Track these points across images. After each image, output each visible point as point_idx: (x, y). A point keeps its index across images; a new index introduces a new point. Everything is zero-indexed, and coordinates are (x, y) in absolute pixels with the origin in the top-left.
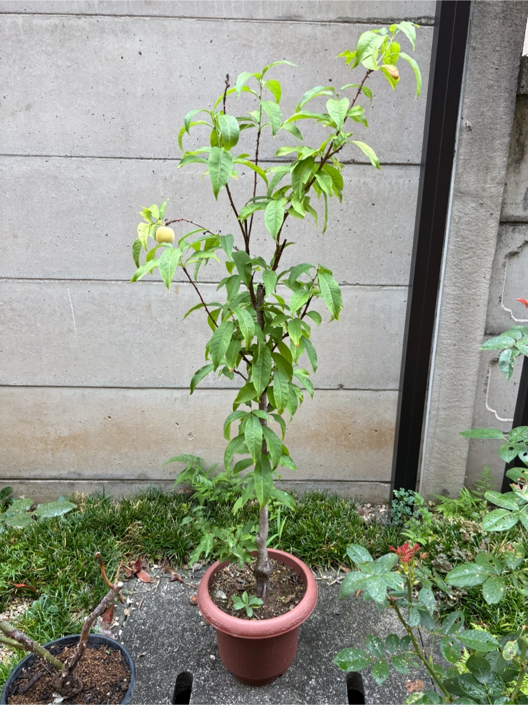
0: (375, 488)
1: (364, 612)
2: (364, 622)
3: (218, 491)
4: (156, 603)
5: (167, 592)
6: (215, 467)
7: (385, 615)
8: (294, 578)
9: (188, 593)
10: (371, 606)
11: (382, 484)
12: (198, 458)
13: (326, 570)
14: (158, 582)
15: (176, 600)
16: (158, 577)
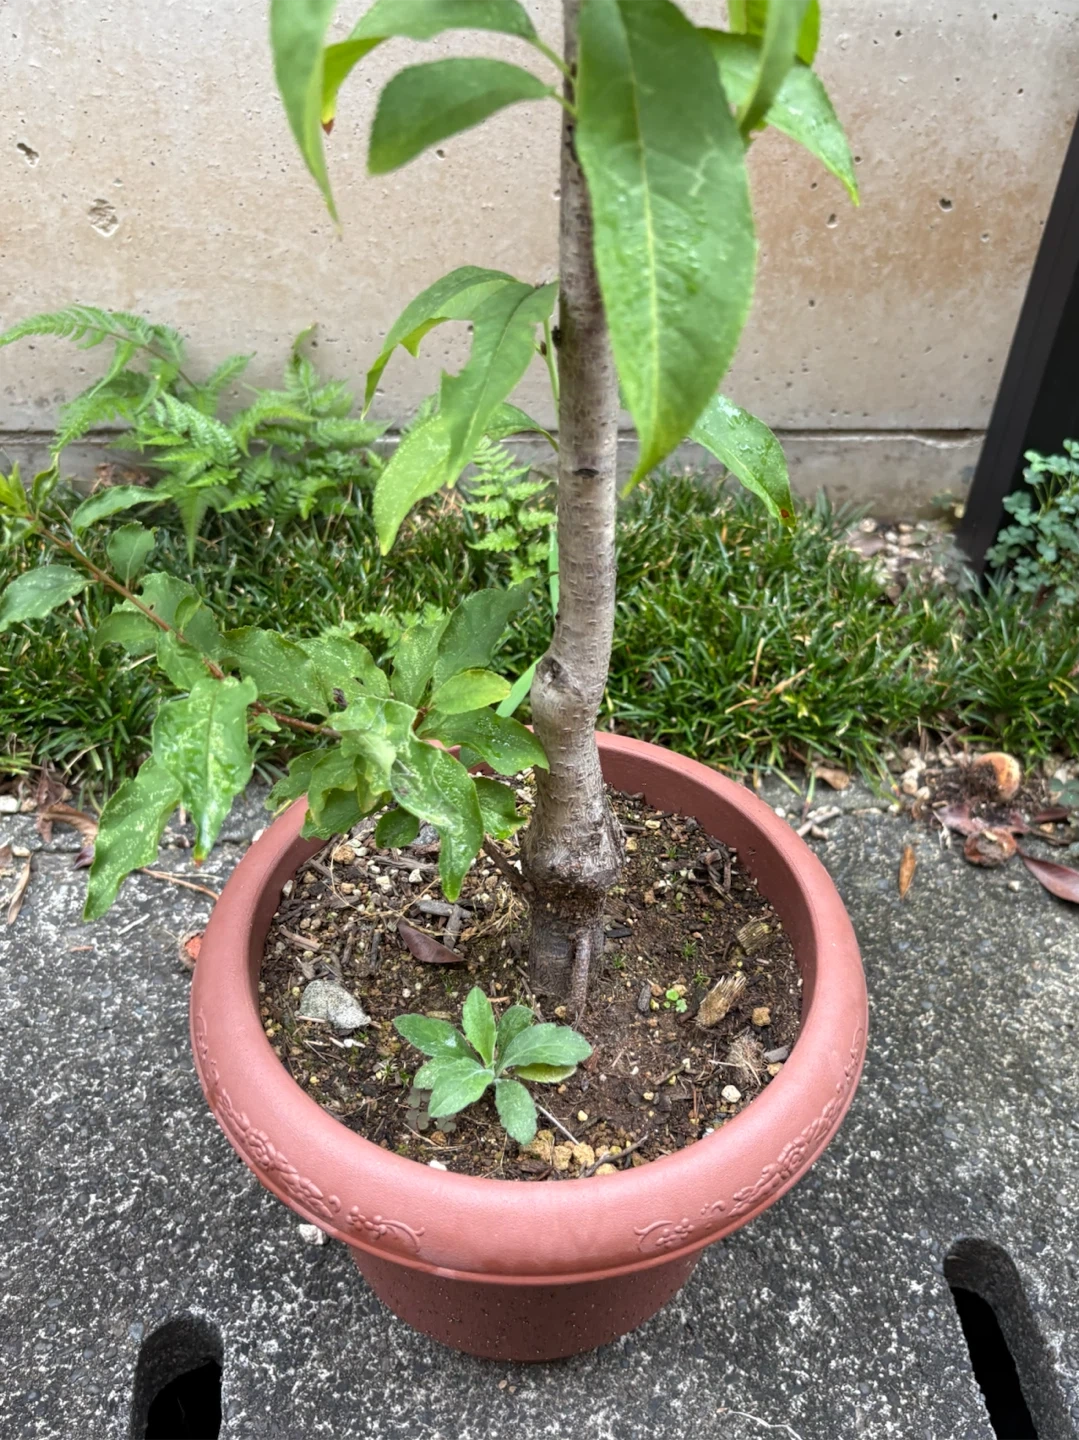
0: (901, 459)
1: (951, 959)
2: (964, 1003)
3: (264, 469)
4: (16, 974)
5: (65, 922)
6: (240, 368)
7: (1038, 965)
8: (714, 875)
9: (167, 915)
10: (974, 928)
11: (930, 442)
12: (158, 332)
13: (758, 783)
14: (23, 877)
15: (114, 954)
16: (18, 850)
